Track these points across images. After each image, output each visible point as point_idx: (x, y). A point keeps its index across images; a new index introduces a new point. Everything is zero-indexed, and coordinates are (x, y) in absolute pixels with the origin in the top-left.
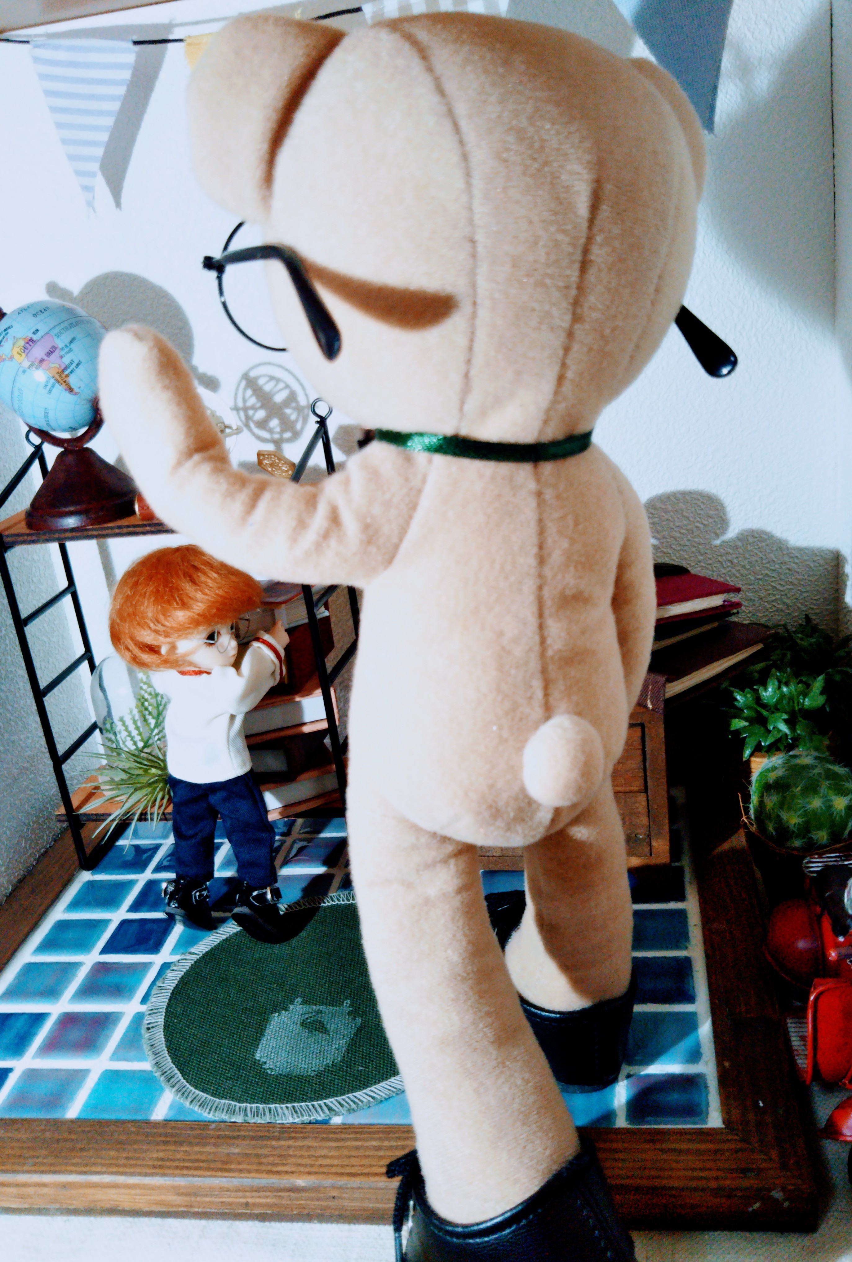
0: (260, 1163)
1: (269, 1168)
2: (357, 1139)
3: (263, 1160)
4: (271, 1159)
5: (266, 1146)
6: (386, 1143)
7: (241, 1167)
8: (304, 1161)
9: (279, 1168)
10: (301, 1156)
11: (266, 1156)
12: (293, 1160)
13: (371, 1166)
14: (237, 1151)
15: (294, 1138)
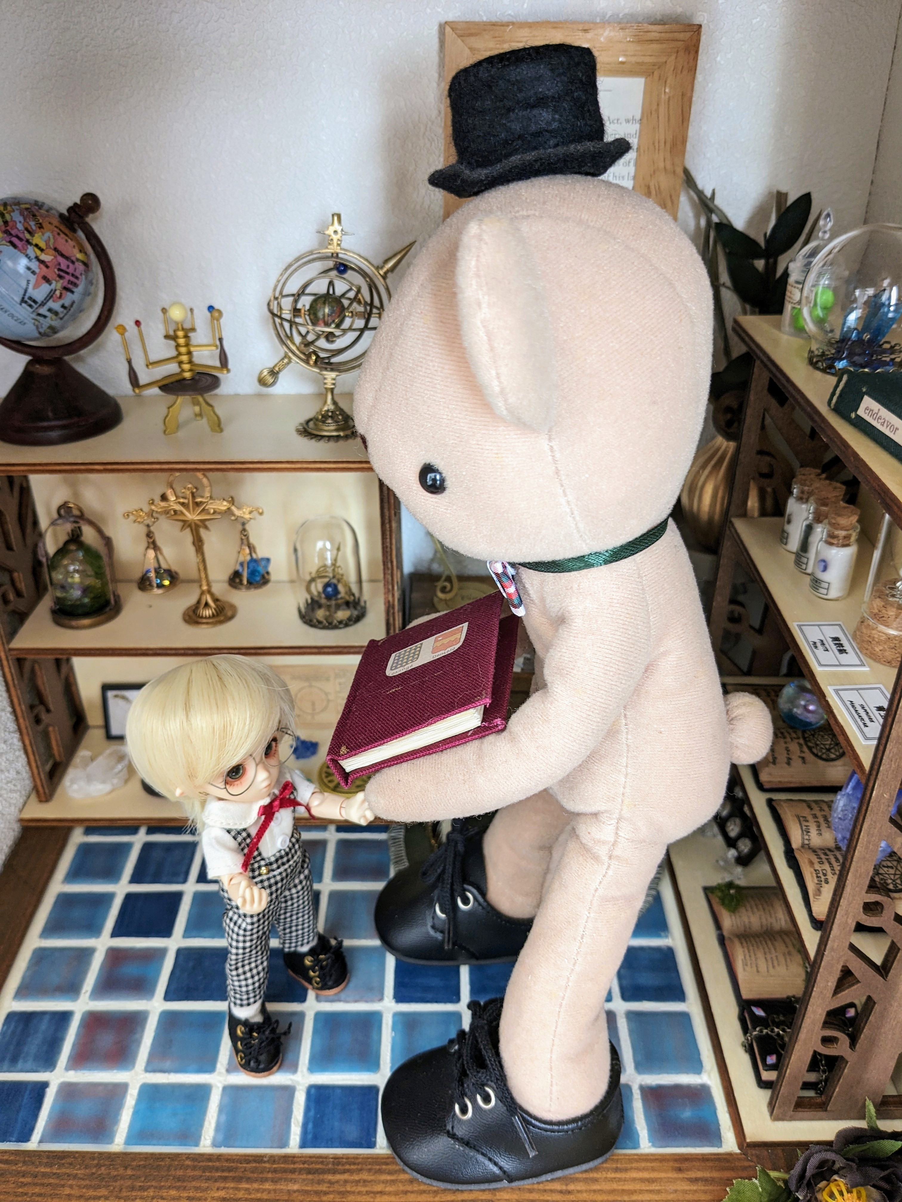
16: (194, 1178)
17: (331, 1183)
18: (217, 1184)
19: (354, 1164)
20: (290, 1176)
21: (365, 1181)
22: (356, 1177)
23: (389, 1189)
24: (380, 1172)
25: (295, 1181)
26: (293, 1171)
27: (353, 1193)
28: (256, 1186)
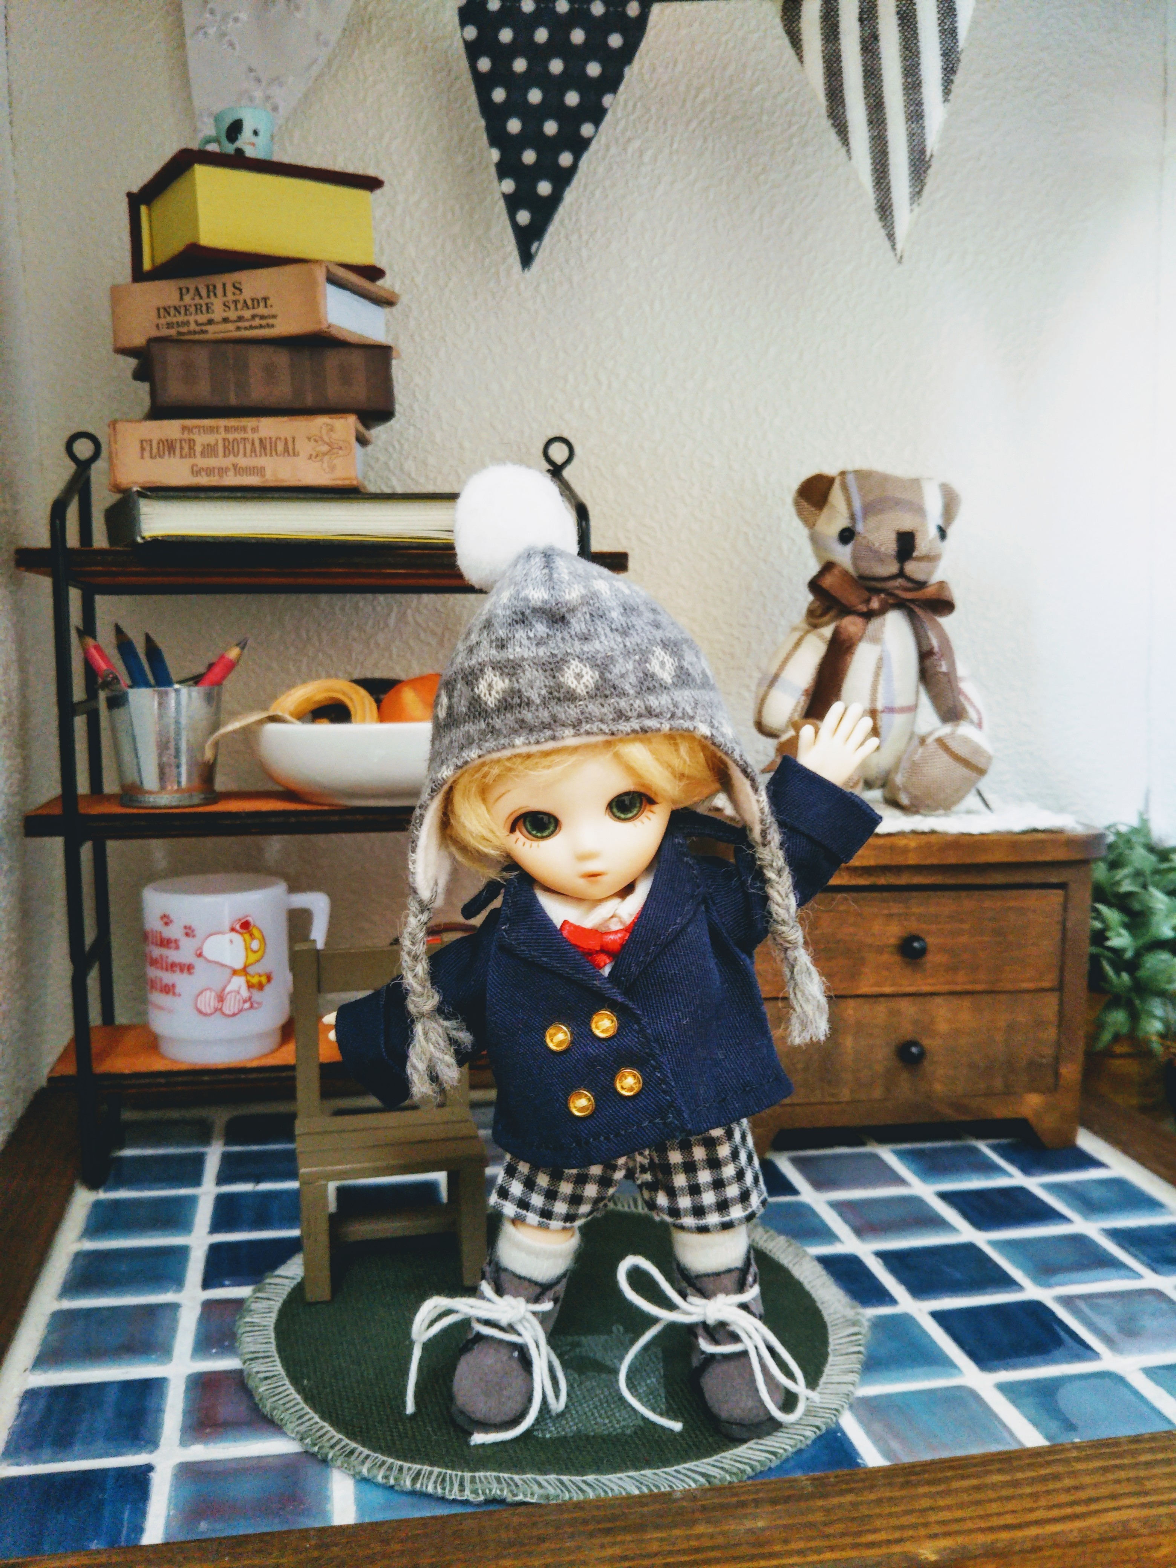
0: (827, 1536)
1: (849, 1540)
2: (963, 1477)
3: (828, 1530)
4: (839, 1527)
5: (811, 1510)
6: (1020, 1475)
7: (793, 1546)
8: (905, 1520)
9: (871, 1538)
10: (890, 1515)
11: (825, 1524)
12: (878, 1523)
13: (1032, 1510)
14: (760, 1524)
15: (851, 1491)
16: (541, 1540)
17: (827, 1511)
18: (597, 1541)
19: (857, 1482)
20: (740, 1511)
21: (890, 1499)
22: (872, 1497)
23: (941, 1502)
24: (907, 1484)
25: (755, 1518)
26: (743, 1504)
27: (880, 1515)
28: (677, 1532)
